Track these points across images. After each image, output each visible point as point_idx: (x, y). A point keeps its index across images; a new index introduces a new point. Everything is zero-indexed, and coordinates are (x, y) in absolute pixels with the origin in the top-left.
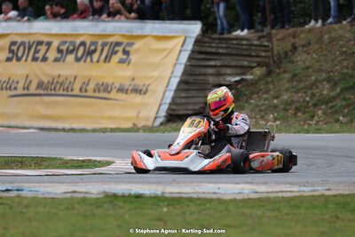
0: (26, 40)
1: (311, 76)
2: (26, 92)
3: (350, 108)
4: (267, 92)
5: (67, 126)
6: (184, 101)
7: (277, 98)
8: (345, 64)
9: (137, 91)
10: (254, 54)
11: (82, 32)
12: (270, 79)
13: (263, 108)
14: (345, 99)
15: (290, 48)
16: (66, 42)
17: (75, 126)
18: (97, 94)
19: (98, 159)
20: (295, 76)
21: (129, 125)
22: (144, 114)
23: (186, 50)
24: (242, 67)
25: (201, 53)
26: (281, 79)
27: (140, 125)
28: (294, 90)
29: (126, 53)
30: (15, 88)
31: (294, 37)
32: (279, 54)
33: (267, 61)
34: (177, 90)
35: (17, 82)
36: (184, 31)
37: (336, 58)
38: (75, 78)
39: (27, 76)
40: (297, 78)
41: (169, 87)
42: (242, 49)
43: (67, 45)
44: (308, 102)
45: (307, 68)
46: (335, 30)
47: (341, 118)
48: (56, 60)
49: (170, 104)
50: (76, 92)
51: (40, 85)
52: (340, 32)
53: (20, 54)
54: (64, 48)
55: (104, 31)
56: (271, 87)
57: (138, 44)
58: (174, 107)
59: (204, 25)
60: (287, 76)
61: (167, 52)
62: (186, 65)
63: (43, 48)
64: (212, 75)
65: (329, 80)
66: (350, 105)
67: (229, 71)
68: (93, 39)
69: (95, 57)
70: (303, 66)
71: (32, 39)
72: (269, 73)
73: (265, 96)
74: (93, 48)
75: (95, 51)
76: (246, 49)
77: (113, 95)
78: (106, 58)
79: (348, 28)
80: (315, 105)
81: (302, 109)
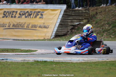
0: (9, 11)
1: (102, 22)
2: (9, 28)
3: (115, 33)
6: (60, 30)
8: (113, 18)
9: (45, 27)
10: (83, 15)
14: (113, 30)
15: (95, 13)
16: (22, 11)
18: (32, 28)
19: (32, 49)
20: (97, 22)
21: (42, 38)
22: (47, 35)
23: (61, 14)
24: (79, 19)
25: (66, 15)
27: (46, 38)
28: (96, 27)
29: (42, 15)
30: (5, 26)
31: (97, 10)
32: (91, 15)
33: (88, 18)
34: (58, 27)
35: (6, 24)
36: (61, 8)
38: (25, 23)
39: (9, 23)
40: (98, 23)
41: (56, 26)
42: (79, 14)
44: (101, 31)
45: (101, 20)
46: (110, 8)
47: (112, 36)
48: (19, 17)
49: (56, 31)
50: (25, 27)
51: (14, 25)
52: (112, 8)
53: (7, 15)
54: (21, 13)
55: (35, 8)
57: (46, 12)
58: (57, 33)
59: (67, 6)
60: (94, 22)
61: (54, 15)
62: (61, 19)
63: (15, 13)
64: (70, 22)
65: (108, 24)
67: (75, 21)
68: (31, 10)
69: (32, 16)
70: (99, 19)
71: (11, 10)
72: (88, 21)
74: (31, 13)
75: (31, 14)
76: (81, 14)
77: (37, 28)
78: (35, 16)
79: (114, 7)
80: (103, 32)
81: (99, 33)
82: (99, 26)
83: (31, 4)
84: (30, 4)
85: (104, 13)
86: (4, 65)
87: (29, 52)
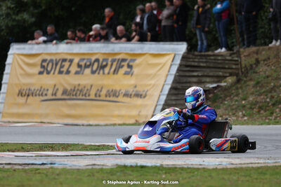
0: (54, 58)
1: (270, 83)
2: (54, 97)
4: (237, 95)
5: (85, 122)
6: (174, 103)
7: (245, 99)
9: (138, 95)
10: (227, 67)
11: (96, 52)
12: (239, 86)
13: (234, 107)
15: (254, 62)
16: (84, 59)
17: (91, 123)
18: (108, 98)
20: (258, 83)
21: (132, 121)
22: (144, 113)
23: (175, 65)
24: (218, 77)
25: (187, 66)
26: (248, 85)
27: (141, 121)
28: (258, 93)
29: (130, 67)
30: (46, 95)
31: (257, 53)
32: (246, 66)
33: (237, 72)
34: (168, 95)
35: (48, 90)
36: (174, 50)
38: (91, 86)
39: (55, 86)
40: (260, 85)
41: (163, 93)
42: (219, 63)
43: (85, 61)
44: (268, 103)
45: (268, 77)
48: (77, 73)
49: (164, 105)
50: (92, 96)
51: (65, 92)
53: (49, 69)
54: (83, 63)
55: (113, 50)
57: (139, 60)
58: (166, 107)
59: (189, 45)
60: (252, 83)
61: (159, 67)
62: (175, 76)
63: (67, 64)
67: (208, 80)
68: (105, 57)
69: (107, 70)
70: (264, 75)
71: (58, 57)
72: (239, 81)
73: (236, 98)
74: (104, 63)
75: (106, 66)
76: (221, 63)
77: (120, 98)
78: (115, 70)
80: (274, 105)
81: (264, 108)
82: (263, 91)
83: (104, 43)
84: (102, 41)
85: (274, 60)
86: (47, 176)
87: (103, 149)
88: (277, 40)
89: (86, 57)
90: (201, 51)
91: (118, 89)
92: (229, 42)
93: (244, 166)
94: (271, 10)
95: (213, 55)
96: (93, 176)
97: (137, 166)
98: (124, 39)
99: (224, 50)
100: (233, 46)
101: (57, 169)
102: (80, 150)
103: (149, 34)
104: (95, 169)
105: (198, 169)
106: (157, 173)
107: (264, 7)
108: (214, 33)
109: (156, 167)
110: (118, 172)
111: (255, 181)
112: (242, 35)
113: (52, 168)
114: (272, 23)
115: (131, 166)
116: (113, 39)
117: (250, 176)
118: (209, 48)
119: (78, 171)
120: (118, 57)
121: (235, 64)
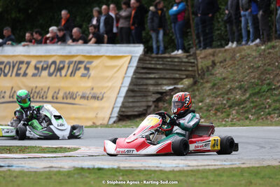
0: (11, 60)
1: (226, 85)
2: (11, 100)
3: (257, 108)
4: (194, 97)
6: (131, 105)
7: (201, 102)
8: (252, 75)
9: (95, 98)
10: (183, 69)
11: (53, 54)
12: (196, 88)
14: (253, 102)
15: (211, 64)
16: (41, 62)
18: (65, 101)
19: (68, 146)
20: (214, 85)
21: (90, 123)
22: (100, 115)
23: (132, 67)
24: (174, 79)
25: (144, 68)
26: (204, 87)
27: (98, 123)
28: (214, 95)
29: (87, 69)
31: (213, 56)
32: (202, 68)
33: (193, 74)
34: (126, 97)
35: (5, 92)
36: (130, 52)
37: (245, 71)
38: (49, 88)
39: (12, 88)
40: (216, 87)
41: (120, 95)
42: (175, 65)
43: (42, 64)
44: (225, 105)
45: (224, 79)
46: (245, 50)
47: (250, 116)
48: (34, 75)
49: (121, 107)
52: (249, 52)
53: (6, 71)
54: (40, 66)
55: (70, 52)
56: (197, 93)
57: (96, 63)
58: (124, 110)
59: (145, 47)
60: (209, 85)
61: (116, 70)
62: (132, 78)
63: (24, 67)
64: (152, 85)
65: (240, 87)
66: (257, 106)
67: (165, 82)
68: (62, 59)
69: (64, 72)
70: (220, 78)
71: (15, 60)
72: (195, 83)
74: (61, 66)
75: (63, 68)
76: (177, 65)
77: (77, 101)
78: (72, 73)
79: (254, 48)
80: (230, 107)
81: (221, 110)
82: (219, 93)
83: (60, 45)
84: (59, 43)
85: (231, 62)
86: (4, 178)
87: (60, 152)
88: (233, 42)
89: (43, 59)
90: (157, 53)
91: (75, 91)
92: (186, 44)
93: (201, 168)
94: (227, 12)
95: (170, 57)
96: (51, 178)
97: (94, 169)
98: (81, 41)
99: (180, 52)
100: (189, 48)
101: (14, 171)
102: (37, 153)
103: (105, 36)
104: (53, 171)
105: (155, 171)
106: (115, 175)
107: (220, 9)
108: (171, 35)
109: (113, 169)
110: (75, 174)
111: (211, 183)
112: (198, 37)
113: (9, 170)
114: (228, 25)
115: (89, 169)
116: (70, 42)
117: (207, 178)
118: (166, 49)
119: (36, 174)
120: (75, 59)
121: (192, 66)
